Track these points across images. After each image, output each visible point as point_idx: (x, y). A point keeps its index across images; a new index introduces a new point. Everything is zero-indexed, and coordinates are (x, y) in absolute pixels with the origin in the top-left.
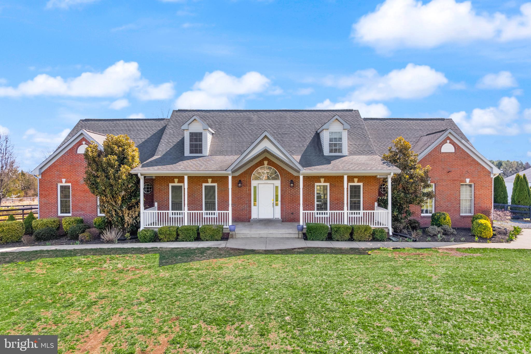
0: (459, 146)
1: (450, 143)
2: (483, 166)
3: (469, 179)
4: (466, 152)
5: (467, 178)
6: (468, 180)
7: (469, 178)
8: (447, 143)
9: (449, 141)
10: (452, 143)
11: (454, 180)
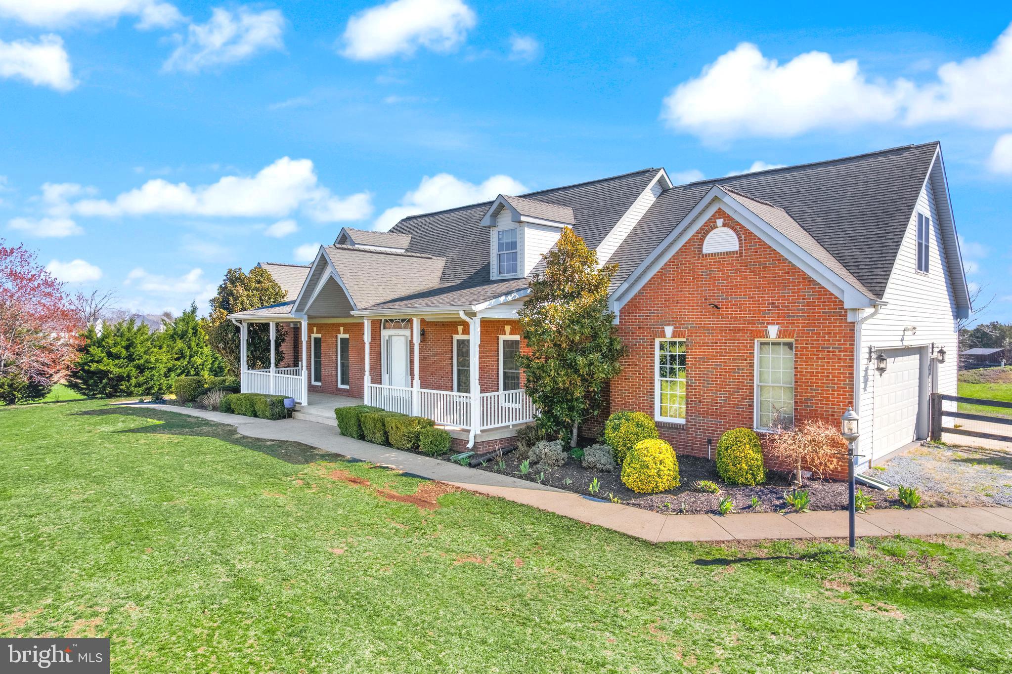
0: (751, 233)
1: (724, 225)
2: (823, 287)
3: (777, 327)
4: (770, 247)
5: (773, 324)
6: (773, 331)
7: (777, 324)
8: (716, 227)
9: (722, 220)
10: (732, 224)
11: (736, 330)
